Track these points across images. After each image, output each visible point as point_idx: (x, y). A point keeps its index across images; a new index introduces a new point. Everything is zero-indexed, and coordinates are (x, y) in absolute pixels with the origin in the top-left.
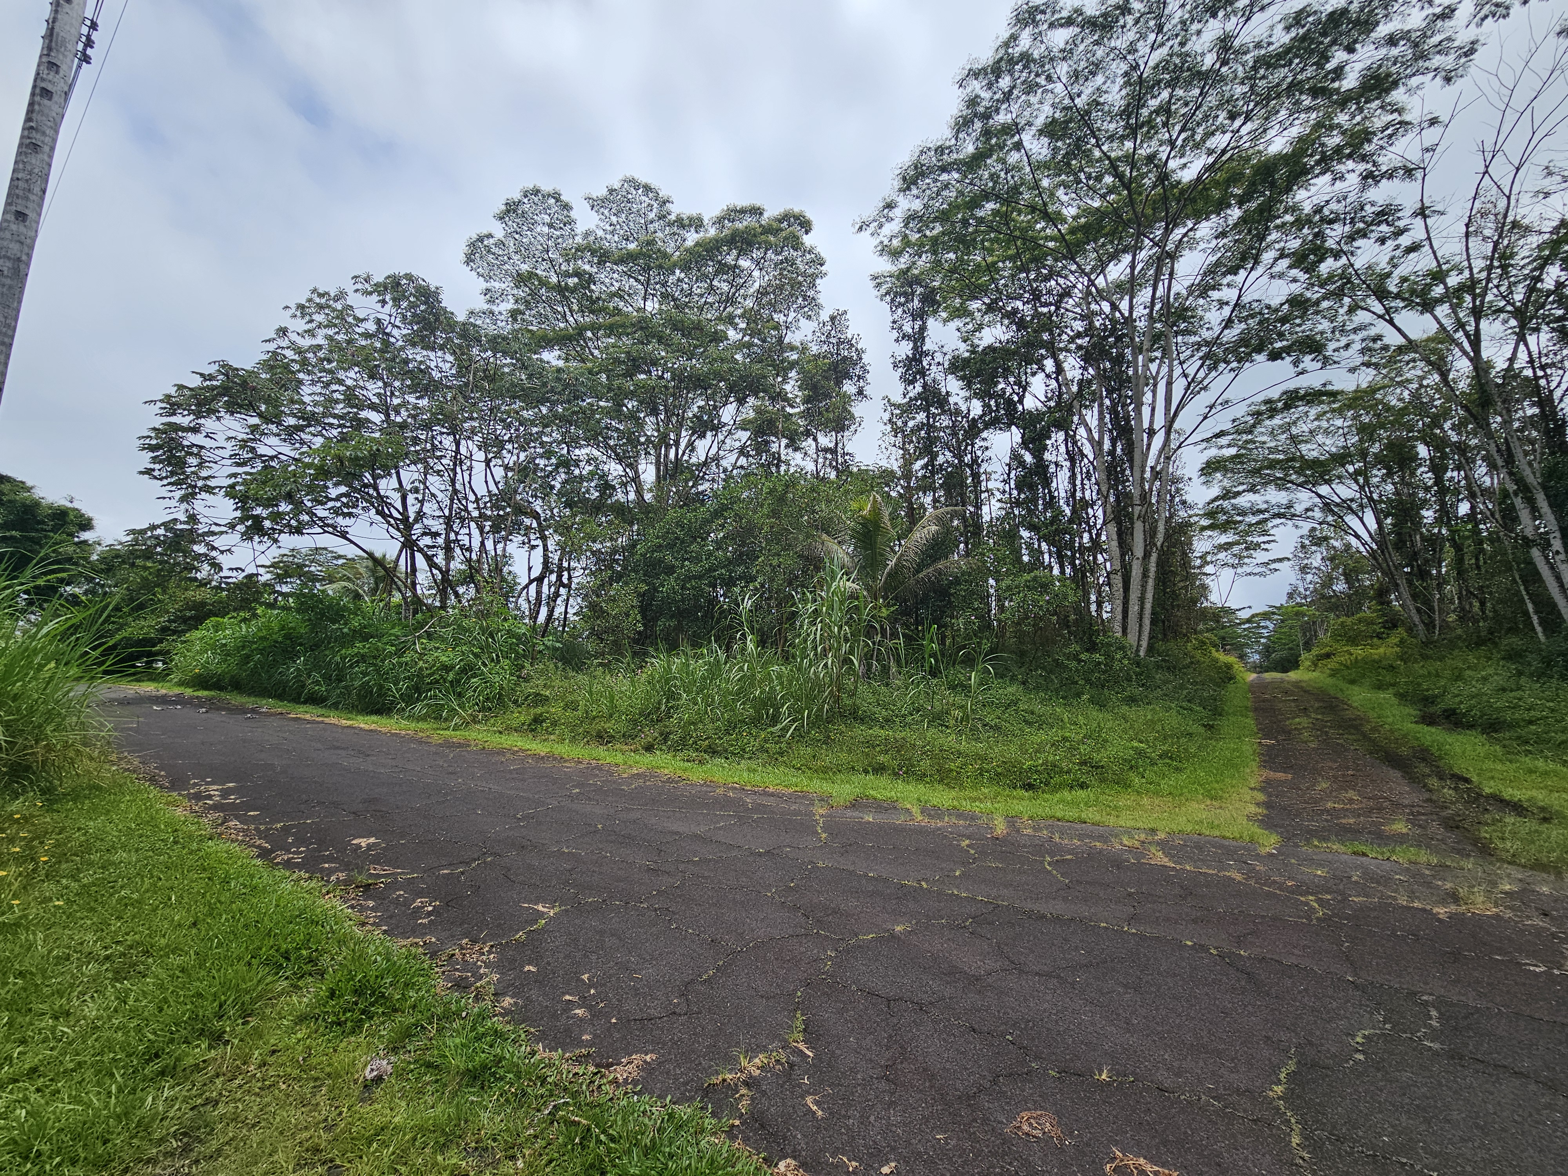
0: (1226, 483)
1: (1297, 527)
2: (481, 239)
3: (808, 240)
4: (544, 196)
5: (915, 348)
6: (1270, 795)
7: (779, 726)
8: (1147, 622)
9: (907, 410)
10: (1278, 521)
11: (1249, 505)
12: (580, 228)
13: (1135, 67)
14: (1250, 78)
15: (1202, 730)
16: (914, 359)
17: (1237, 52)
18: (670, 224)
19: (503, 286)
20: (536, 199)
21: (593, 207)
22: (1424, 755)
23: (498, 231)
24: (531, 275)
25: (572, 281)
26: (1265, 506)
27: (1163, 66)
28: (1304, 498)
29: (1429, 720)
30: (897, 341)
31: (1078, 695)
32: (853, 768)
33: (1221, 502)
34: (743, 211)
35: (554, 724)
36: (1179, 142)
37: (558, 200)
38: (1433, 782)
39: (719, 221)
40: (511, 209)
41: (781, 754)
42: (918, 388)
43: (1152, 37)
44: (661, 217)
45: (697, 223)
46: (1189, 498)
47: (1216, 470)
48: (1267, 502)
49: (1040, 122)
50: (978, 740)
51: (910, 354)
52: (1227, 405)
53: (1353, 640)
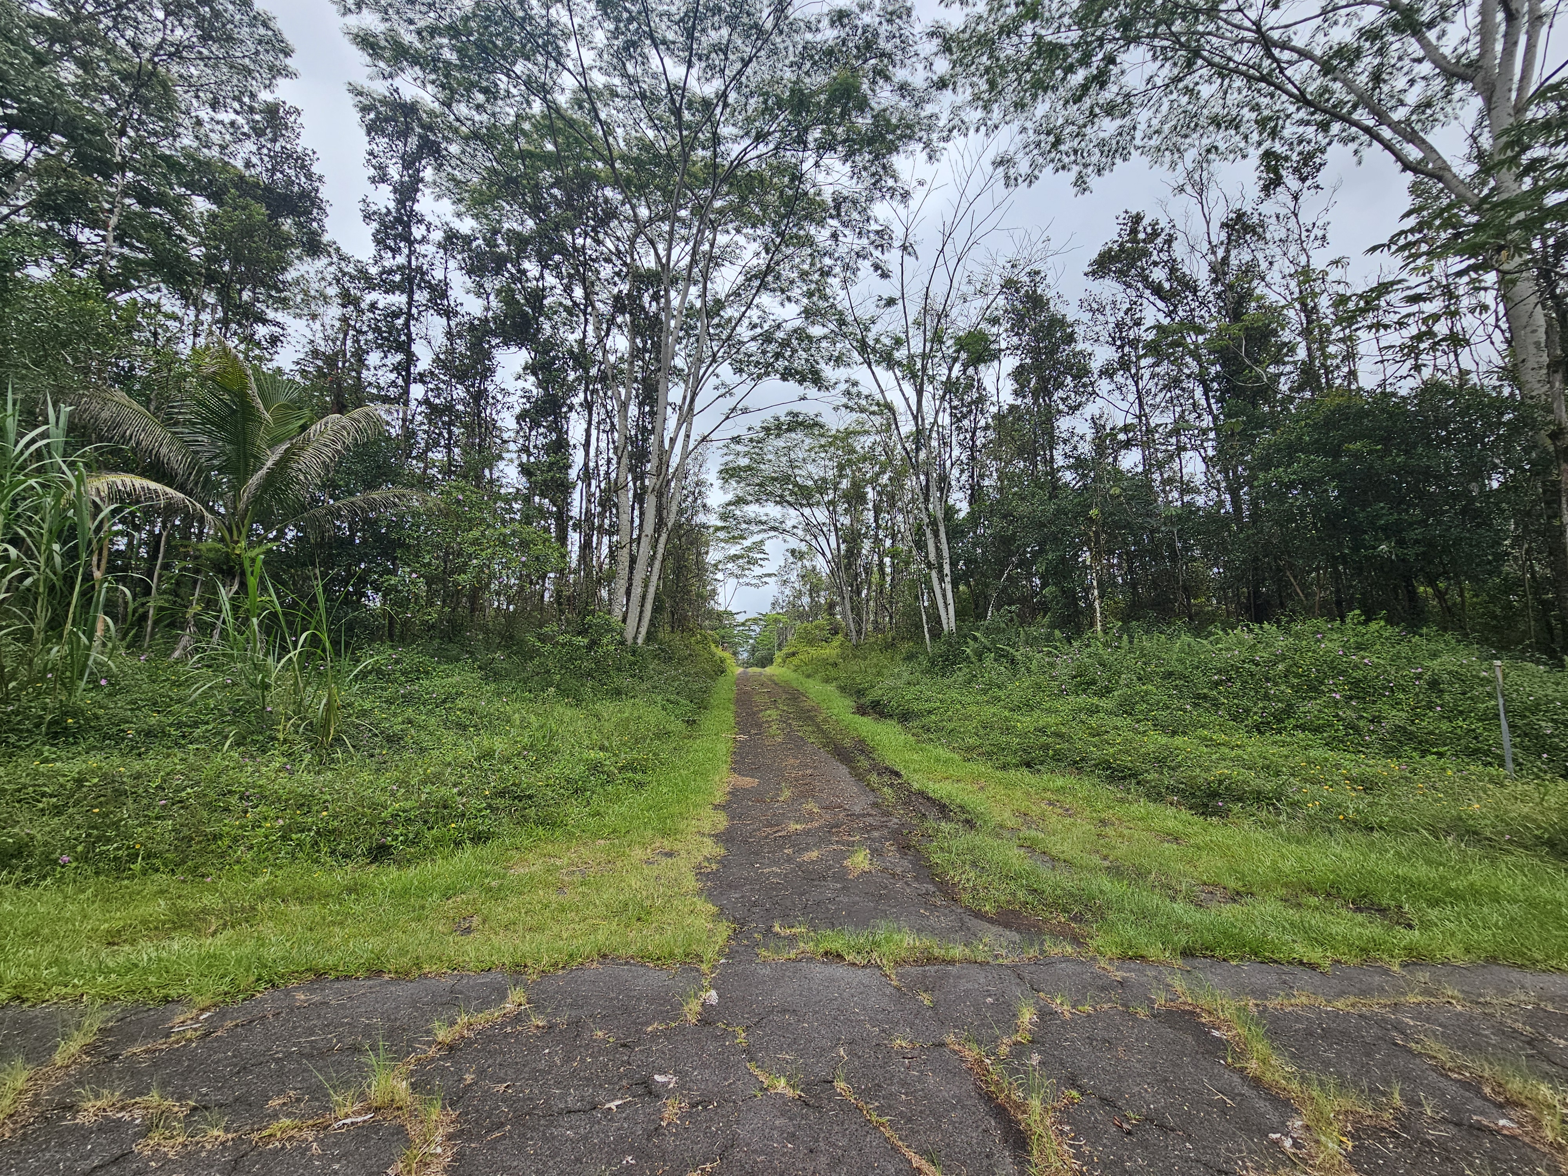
0: (739, 490)
1: (785, 541)
6: (732, 815)
8: (649, 607)
10: (772, 533)
11: (753, 515)
15: (682, 727)
22: (863, 747)
26: (765, 518)
28: (792, 517)
29: (862, 711)
33: (733, 508)
38: (874, 778)
48: (766, 515)
51: (392, 208)
52: (745, 411)
53: (811, 642)
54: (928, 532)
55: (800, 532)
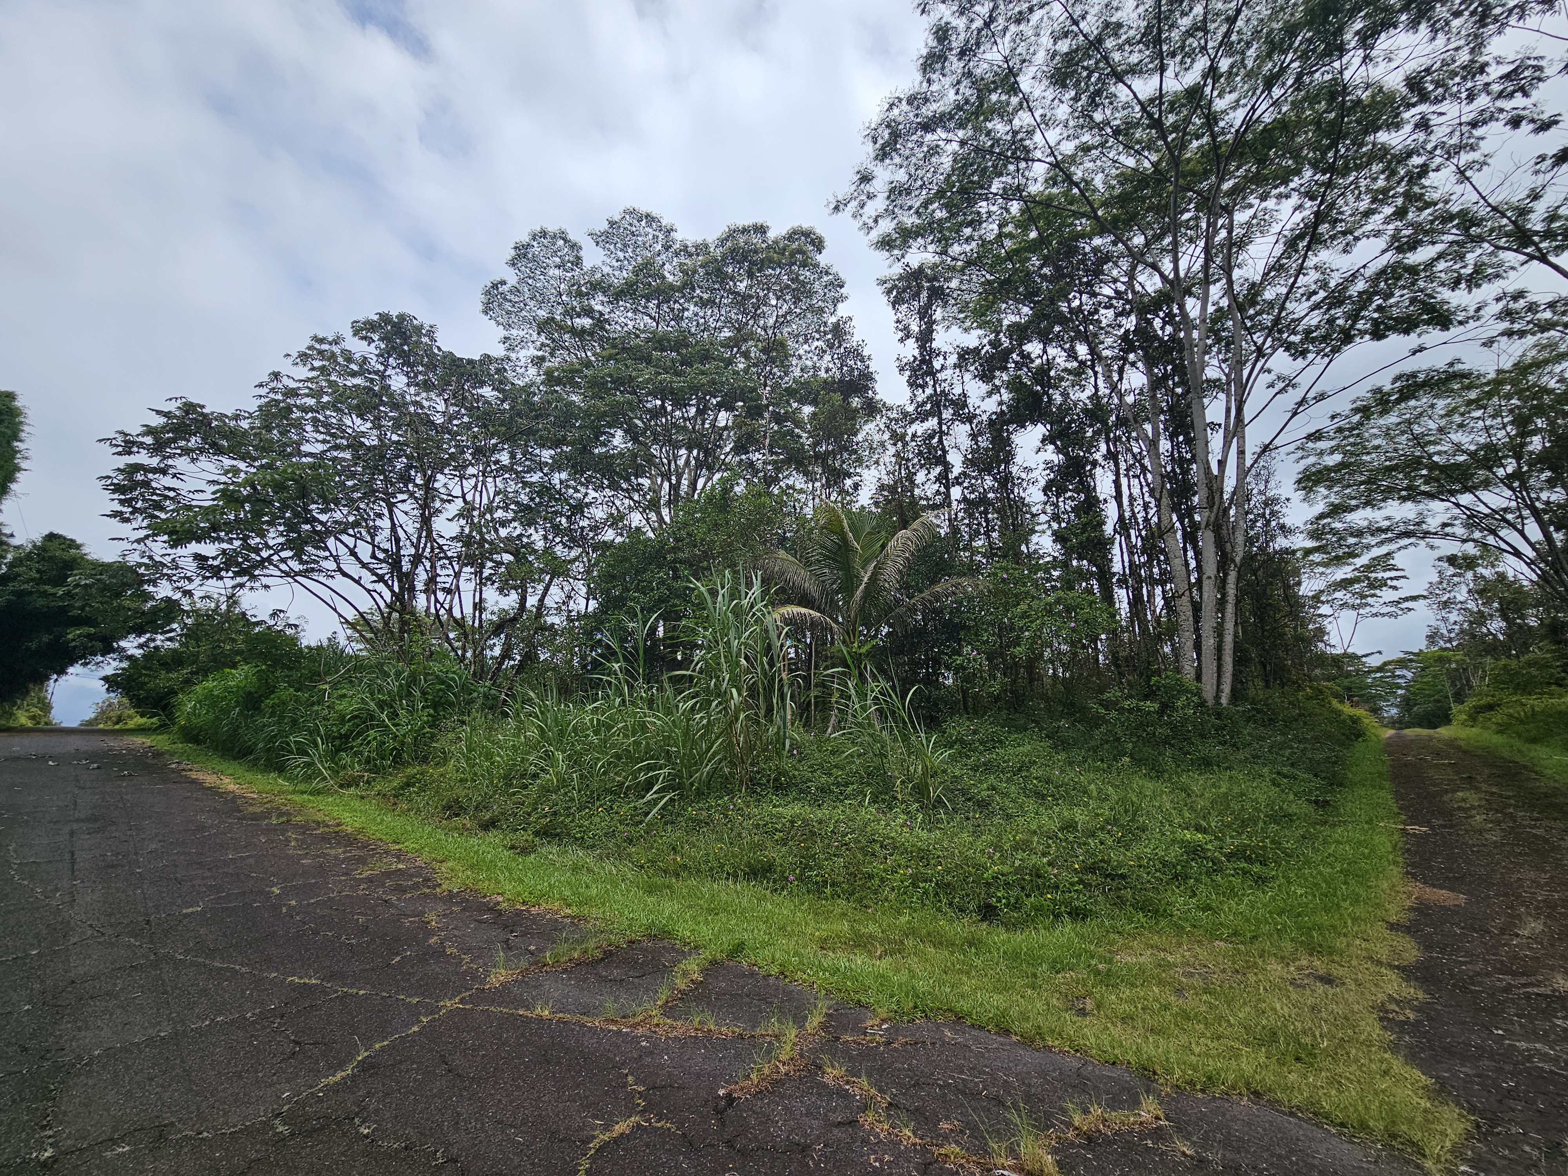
1: (1432, 547)
2: (495, 286)
3: (822, 259)
4: (552, 238)
5: (923, 347)
8: (1228, 660)
10: (1406, 541)
11: (1366, 523)
12: (587, 264)
16: (921, 359)
19: (522, 333)
20: (545, 242)
21: (597, 243)
23: (511, 277)
24: (549, 320)
25: (586, 322)
26: (1387, 523)
28: (1438, 512)
30: (902, 340)
33: (1329, 520)
37: (566, 241)
39: (723, 243)
40: (521, 253)
42: (928, 392)
45: (701, 248)
48: (1388, 518)
51: (917, 354)
55: (1459, 531)
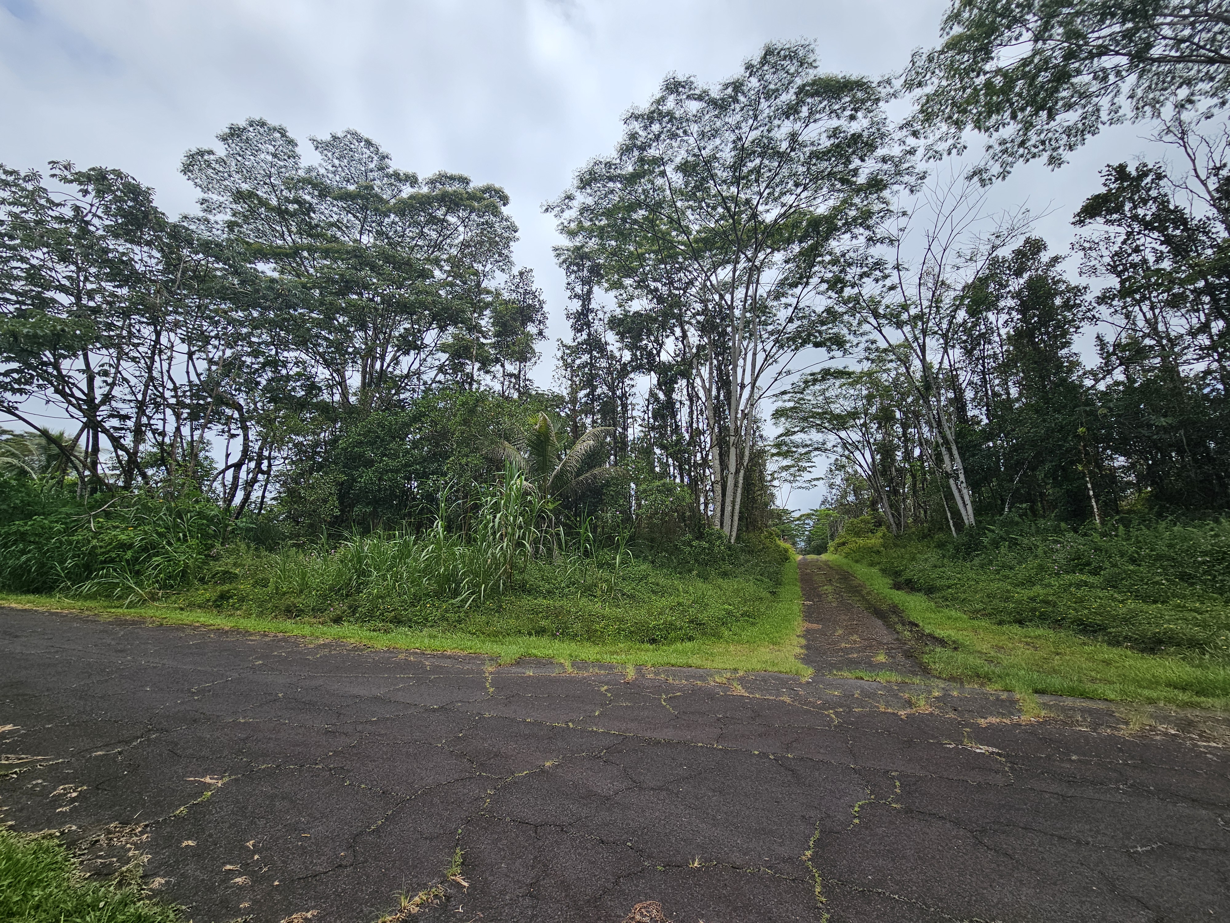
0: (788, 425)
1: (828, 457)
2: (201, 153)
3: (505, 210)
4: (270, 130)
5: (583, 305)
6: (808, 640)
7: (460, 598)
8: (736, 518)
9: (575, 351)
11: (801, 441)
12: (304, 163)
13: (740, 139)
14: (807, 163)
15: (768, 595)
16: (582, 313)
17: (800, 145)
18: (388, 176)
19: (222, 199)
20: (262, 130)
21: (317, 148)
22: (895, 610)
23: (221, 150)
24: (251, 195)
25: (292, 207)
26: (810, 442)
27: (756, 142)
28: (832, 439)
29: (897, 586)
30: (570, 298)
31: (690, 571)
32: (520, 631)
33: (784, 438)
34: (452, 178)
35: (242, 600)
36: (765, 194)
37: (283, 135)
38: (899, 627)
39: (432, 182)
40: (235, 133)
41: (459, 622)
42: (585, 336)
43: (751, 121)
44: (381, 169)
45: (412, 180)
46: (764, 433)
47: (781, 416)
48: (811, 440)
49: (678, 160)
50: (617, 606)
51: (579, 309)
52: (789, 373)
53: (858, 534)
54: (943, 450)
55: (839, 450)
